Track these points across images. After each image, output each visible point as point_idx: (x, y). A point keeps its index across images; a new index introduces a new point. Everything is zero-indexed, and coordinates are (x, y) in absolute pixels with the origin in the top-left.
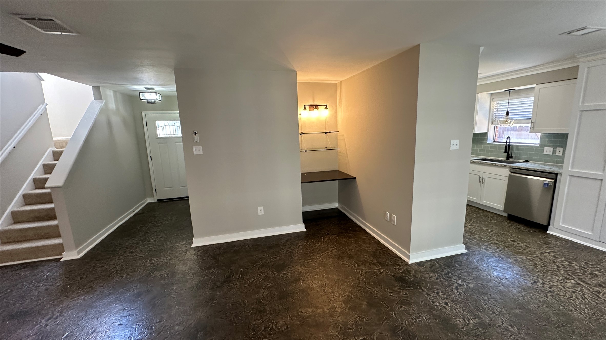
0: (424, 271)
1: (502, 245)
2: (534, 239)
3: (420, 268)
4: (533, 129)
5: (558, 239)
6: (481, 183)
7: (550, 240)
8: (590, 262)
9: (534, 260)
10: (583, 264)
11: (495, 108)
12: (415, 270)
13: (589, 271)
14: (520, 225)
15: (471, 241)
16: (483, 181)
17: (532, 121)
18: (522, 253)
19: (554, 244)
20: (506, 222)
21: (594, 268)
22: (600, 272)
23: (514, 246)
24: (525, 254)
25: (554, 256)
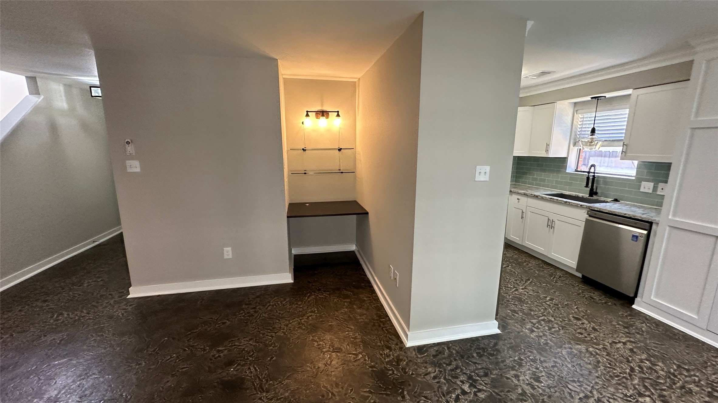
0: (422, 361)
1: (557, 324)
2: (609, 317)
3: (419, 356)
4: (625, 155)
5: (647, 319)
6: (550, 227)
7: (633, 321)
8: (685, 364)
9: (599, 355)
10: (673, 368)
11: (580, 123)
12: (409, 359)
13: (681, 382)
14: (596, 293)
15: (513, 315)
16: (553, 226)
17: (624, 143)
18: (583, 341)
19: (637, 328)
20: (578, 286)
21: (690, 376)
22: (697, 386)
23: (576, 327)
24: (587, 343)
25: (631, 350)
